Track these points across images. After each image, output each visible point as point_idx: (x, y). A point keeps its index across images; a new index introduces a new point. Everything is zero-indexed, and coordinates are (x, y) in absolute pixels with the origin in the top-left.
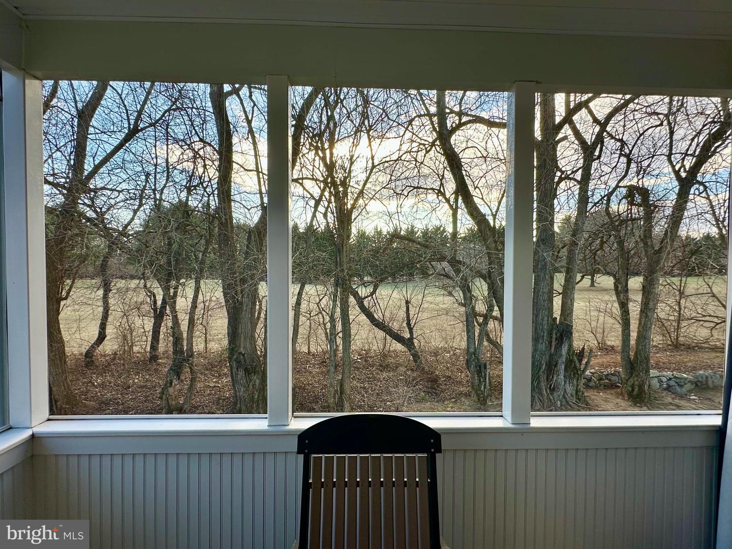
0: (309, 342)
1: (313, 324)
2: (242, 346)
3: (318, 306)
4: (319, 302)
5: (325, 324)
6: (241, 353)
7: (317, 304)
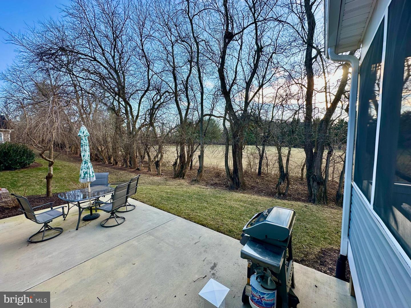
2: (315, 172)
6: (315, 175)
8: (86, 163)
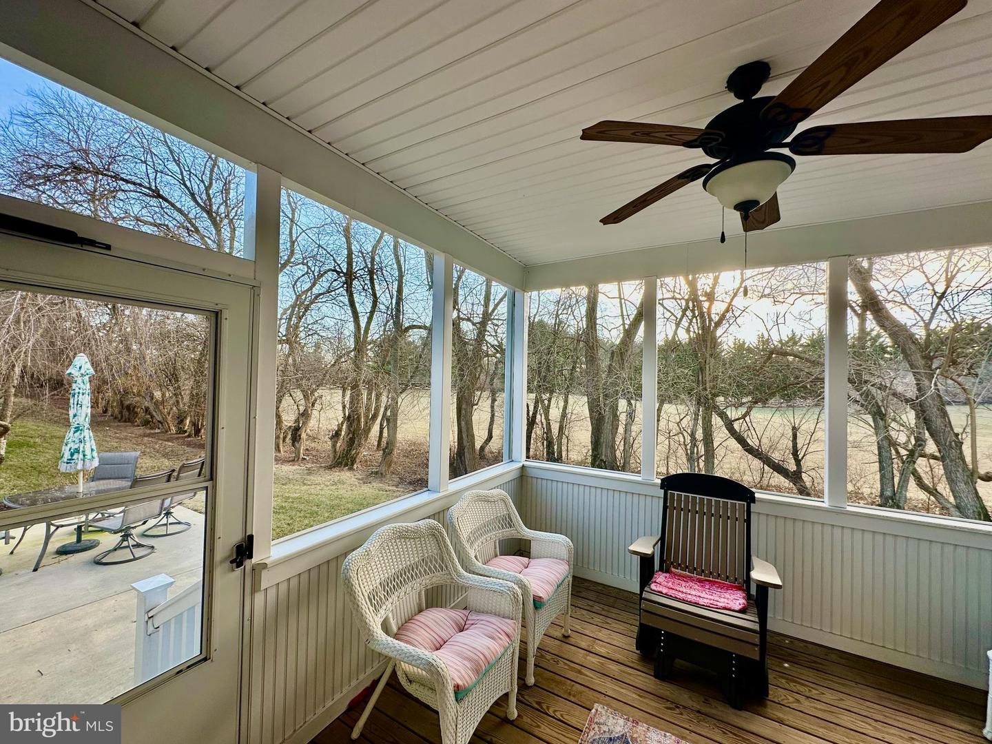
0: (668, 462)
1: (672, 443)
2: (604, 454)
3: (678, 425)
4: (680, 422)
5: (686, 446)
6: (602, 460)
7: (678, 424)
8: (77, 429)
